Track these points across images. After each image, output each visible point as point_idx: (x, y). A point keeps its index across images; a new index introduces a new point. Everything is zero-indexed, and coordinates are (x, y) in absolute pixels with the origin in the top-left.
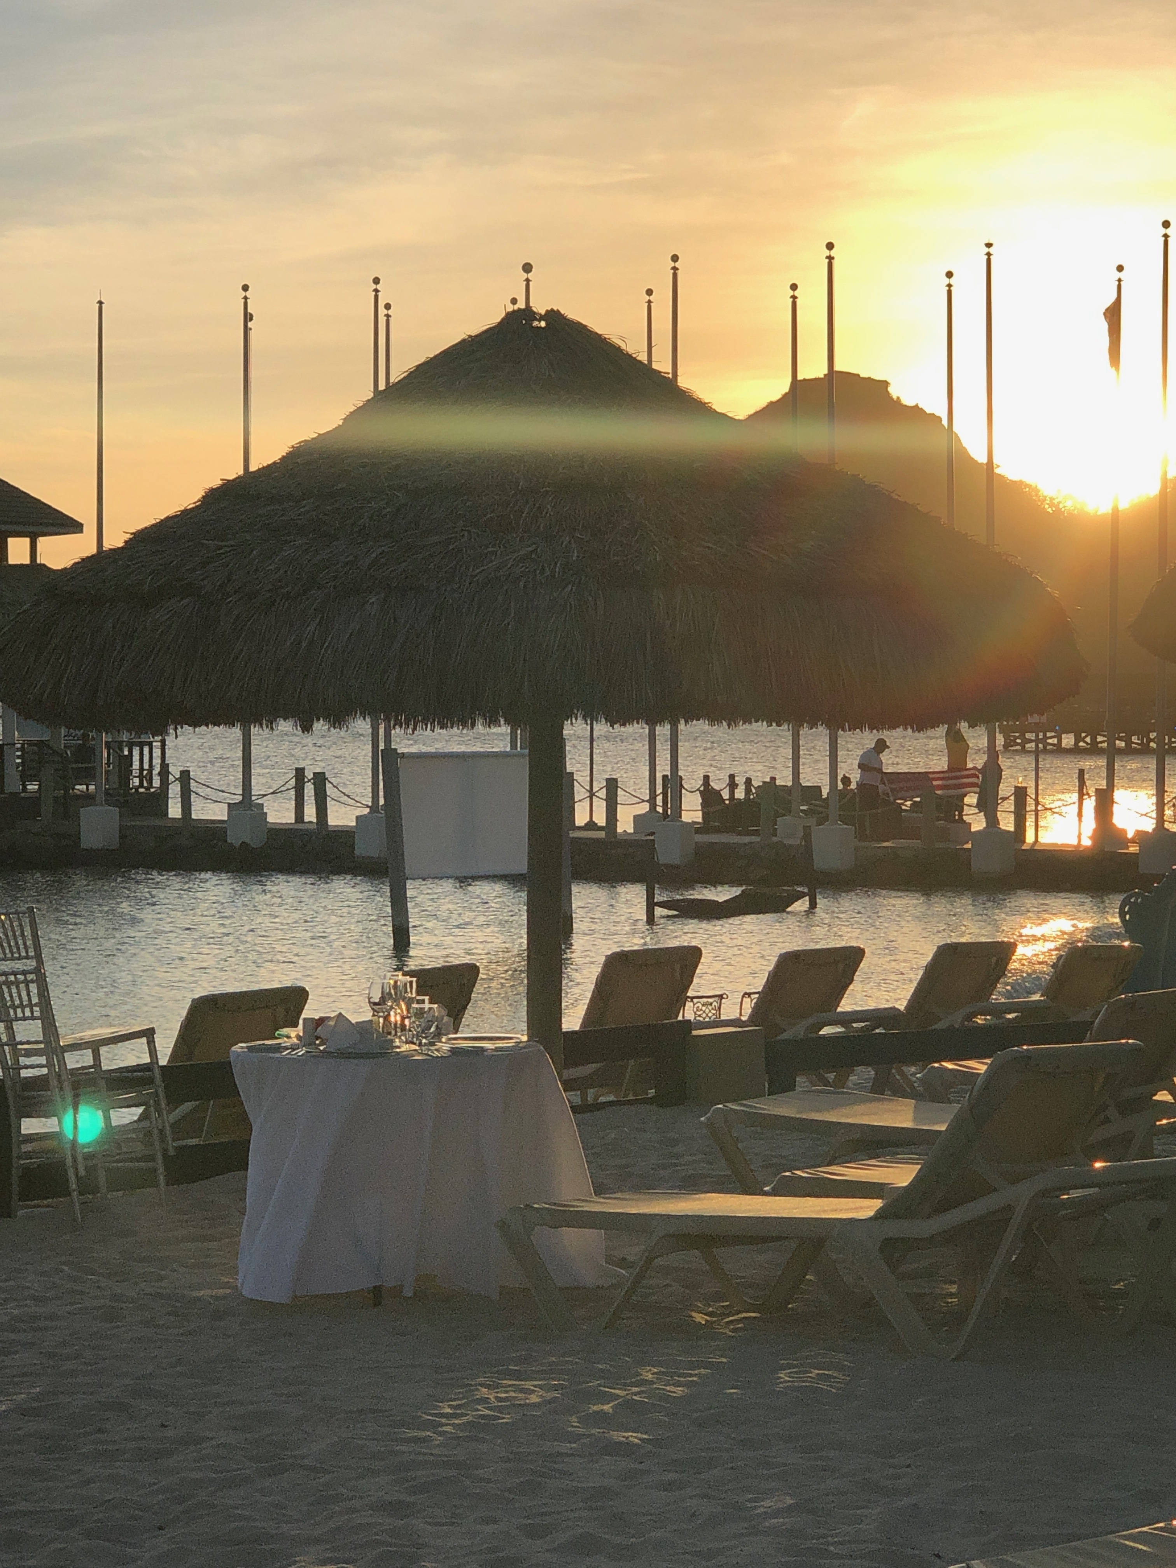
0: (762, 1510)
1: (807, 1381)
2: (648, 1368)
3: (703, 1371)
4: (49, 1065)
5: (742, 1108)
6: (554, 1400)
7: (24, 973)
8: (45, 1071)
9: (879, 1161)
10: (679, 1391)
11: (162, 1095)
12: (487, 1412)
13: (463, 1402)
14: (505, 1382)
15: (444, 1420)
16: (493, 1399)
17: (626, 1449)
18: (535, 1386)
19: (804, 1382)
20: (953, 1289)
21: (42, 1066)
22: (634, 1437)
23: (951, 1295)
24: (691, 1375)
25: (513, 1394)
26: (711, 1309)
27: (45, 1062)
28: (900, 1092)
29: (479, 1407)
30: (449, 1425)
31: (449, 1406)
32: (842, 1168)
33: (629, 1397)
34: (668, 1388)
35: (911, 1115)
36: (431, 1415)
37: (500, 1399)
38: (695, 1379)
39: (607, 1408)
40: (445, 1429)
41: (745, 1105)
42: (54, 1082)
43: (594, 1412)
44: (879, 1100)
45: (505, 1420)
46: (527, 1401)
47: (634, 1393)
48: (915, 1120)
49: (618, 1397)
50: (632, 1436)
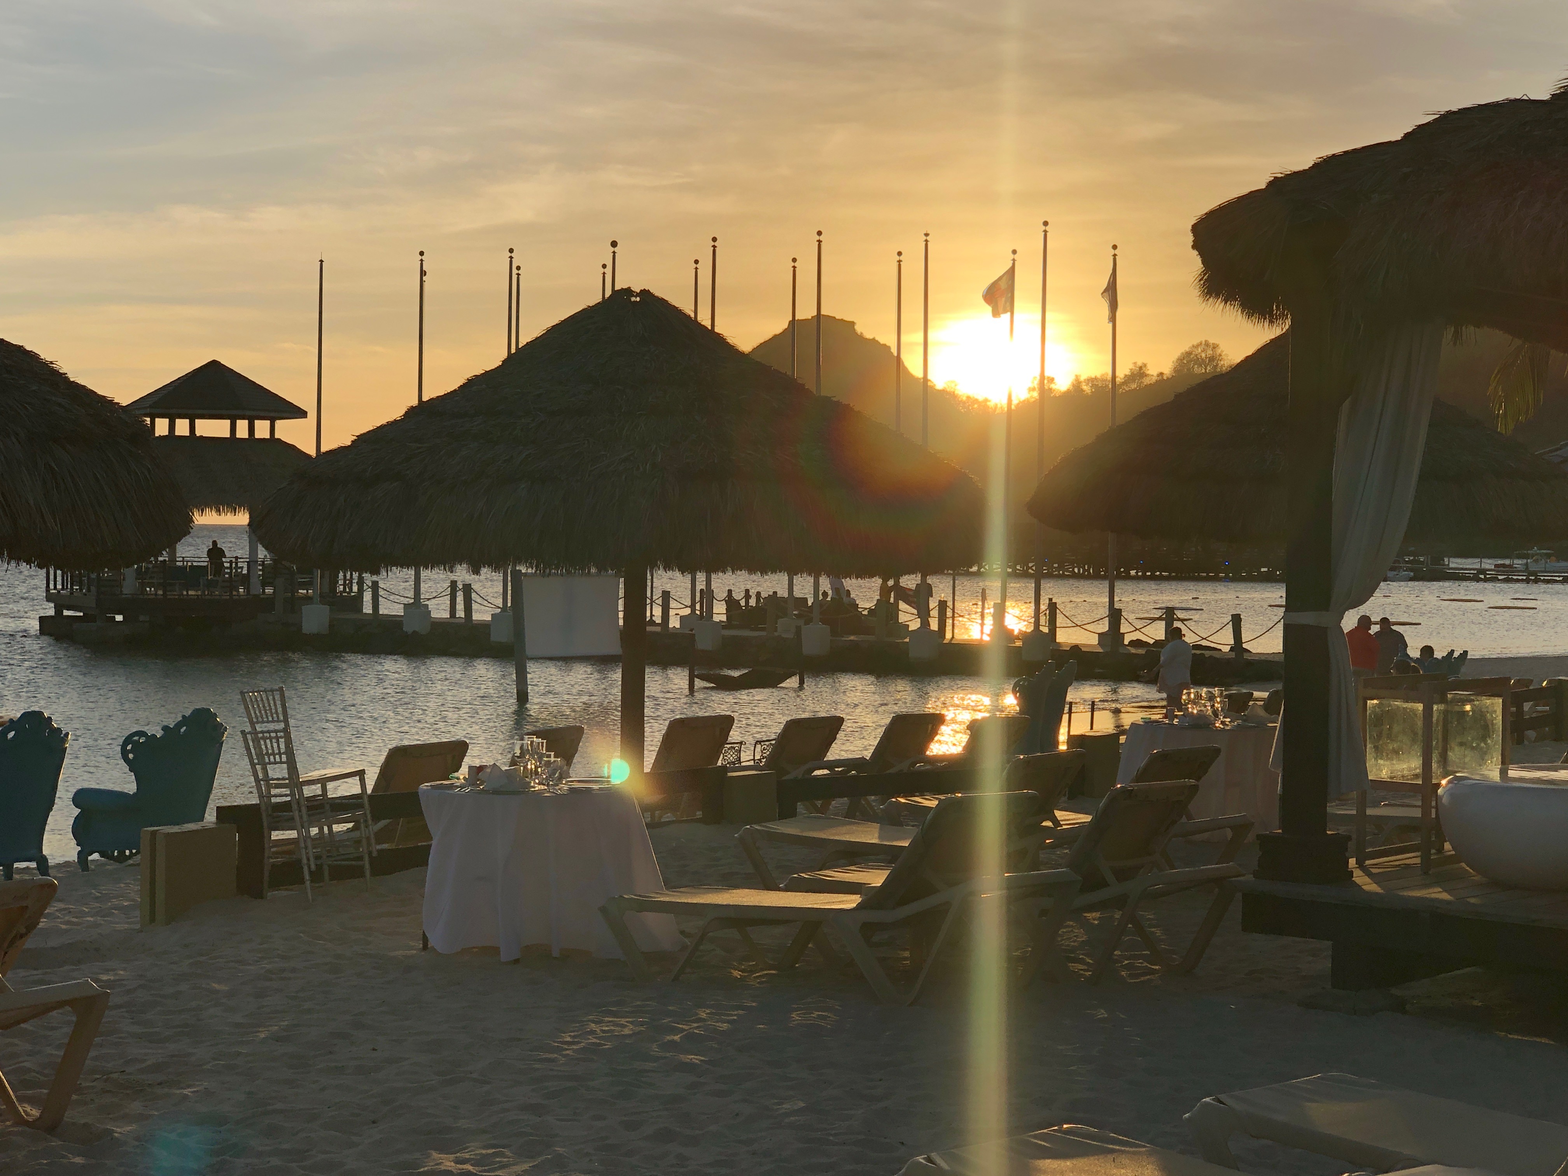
0: (784, 1111)
1: (811, 1020)
2: (703, 1010)
3: (741, 1012)
4: (292, 794)
5: (763, 828)
6: (640, 1032)
7: (276, 731)
8: (289, 799)
9: (858, 867)
10: (725, 1026)
11: (369, 816)
12: (594, 1040)
13: (579, 1033)
14: (606, 1019)
15: (566, 1047)
16: (599, 1032)
17: (689, 1068)
18: (627, 1022)
19: (808, 1020)
20: (907, 954)
21: (286, 795)
22: (695, 1059)
23: (905, 959)
24: (732, 1015)
25: (612, 1028)
26: (743, 967)
27: (289, 792)
28: (868, 817)
29: (590, 1037)
30: (570, 1049)
31: (570, 1036)
32: (830, 872)
33: (691, 1030)
34: (717, 1024)
35: (877, 835)
36: (558, 1042)
37: (603, 1031)
38: (735, 1018)
39: (677, 1038)
40: (568, 1052)
41: (764, 826)
42: (295, 806)
43: (669, 1041)
44: (854, 823)
45: (607, 1046)
46: (622, 1033)
47: (694, 1027)
48: (880, 838)
49: (683, 1030)
50: (694, 1058)
